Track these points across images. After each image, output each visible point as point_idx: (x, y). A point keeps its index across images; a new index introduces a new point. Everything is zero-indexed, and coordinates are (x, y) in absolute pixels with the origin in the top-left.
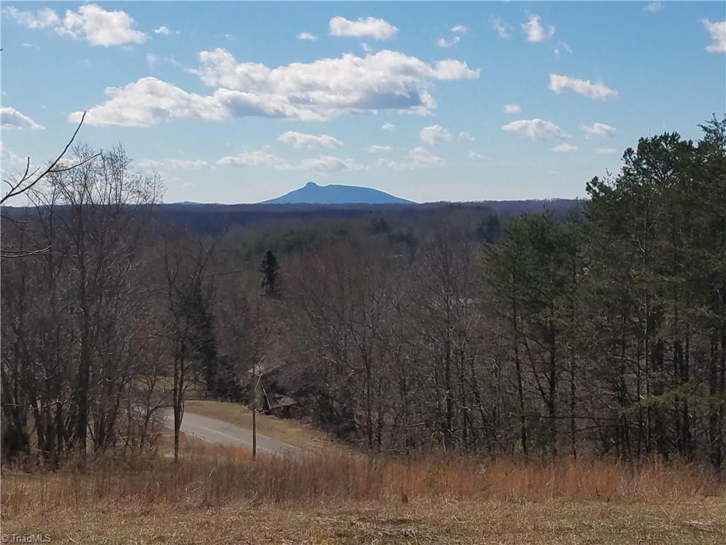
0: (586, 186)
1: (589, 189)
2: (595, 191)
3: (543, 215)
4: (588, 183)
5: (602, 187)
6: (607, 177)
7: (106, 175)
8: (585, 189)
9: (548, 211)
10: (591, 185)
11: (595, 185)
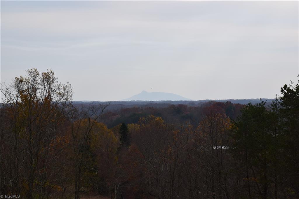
0: (281, 89)
1: (282, 91)
2: (285, 92)
3: (260, 104)
4: (282, 88)
5: (289, 90)
6: (291, 84)
7: (44, 86)
8: (280, 91)
9: (263, 102)
10: (283, 89)
11: (285, 89)
